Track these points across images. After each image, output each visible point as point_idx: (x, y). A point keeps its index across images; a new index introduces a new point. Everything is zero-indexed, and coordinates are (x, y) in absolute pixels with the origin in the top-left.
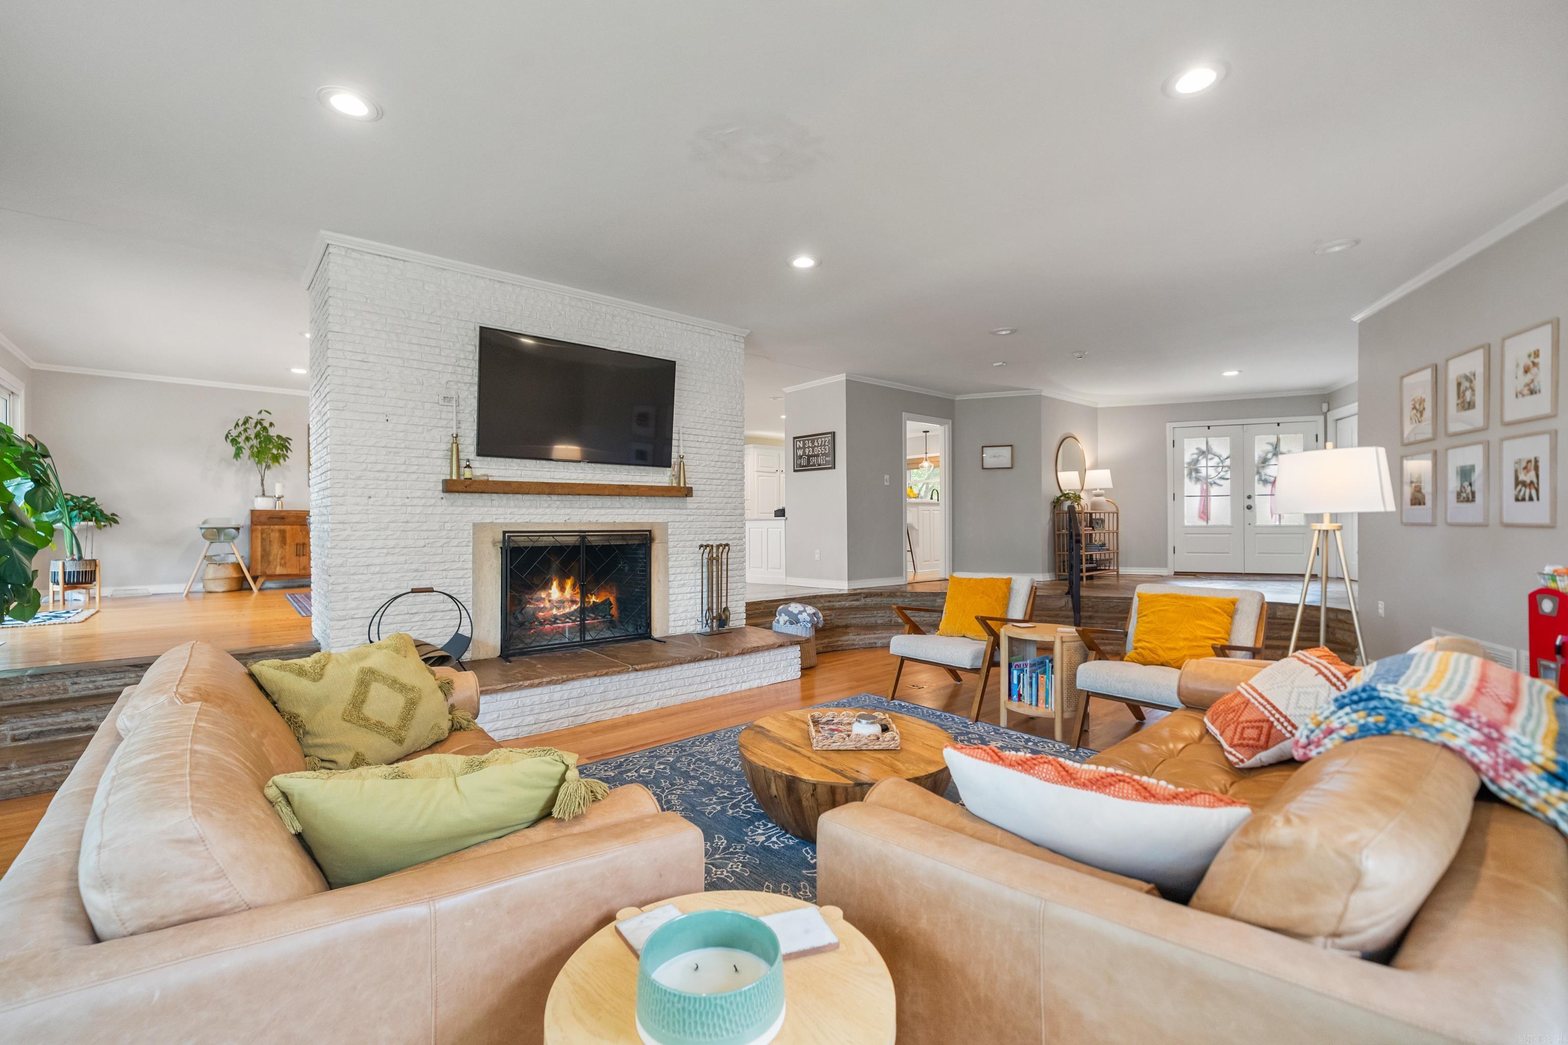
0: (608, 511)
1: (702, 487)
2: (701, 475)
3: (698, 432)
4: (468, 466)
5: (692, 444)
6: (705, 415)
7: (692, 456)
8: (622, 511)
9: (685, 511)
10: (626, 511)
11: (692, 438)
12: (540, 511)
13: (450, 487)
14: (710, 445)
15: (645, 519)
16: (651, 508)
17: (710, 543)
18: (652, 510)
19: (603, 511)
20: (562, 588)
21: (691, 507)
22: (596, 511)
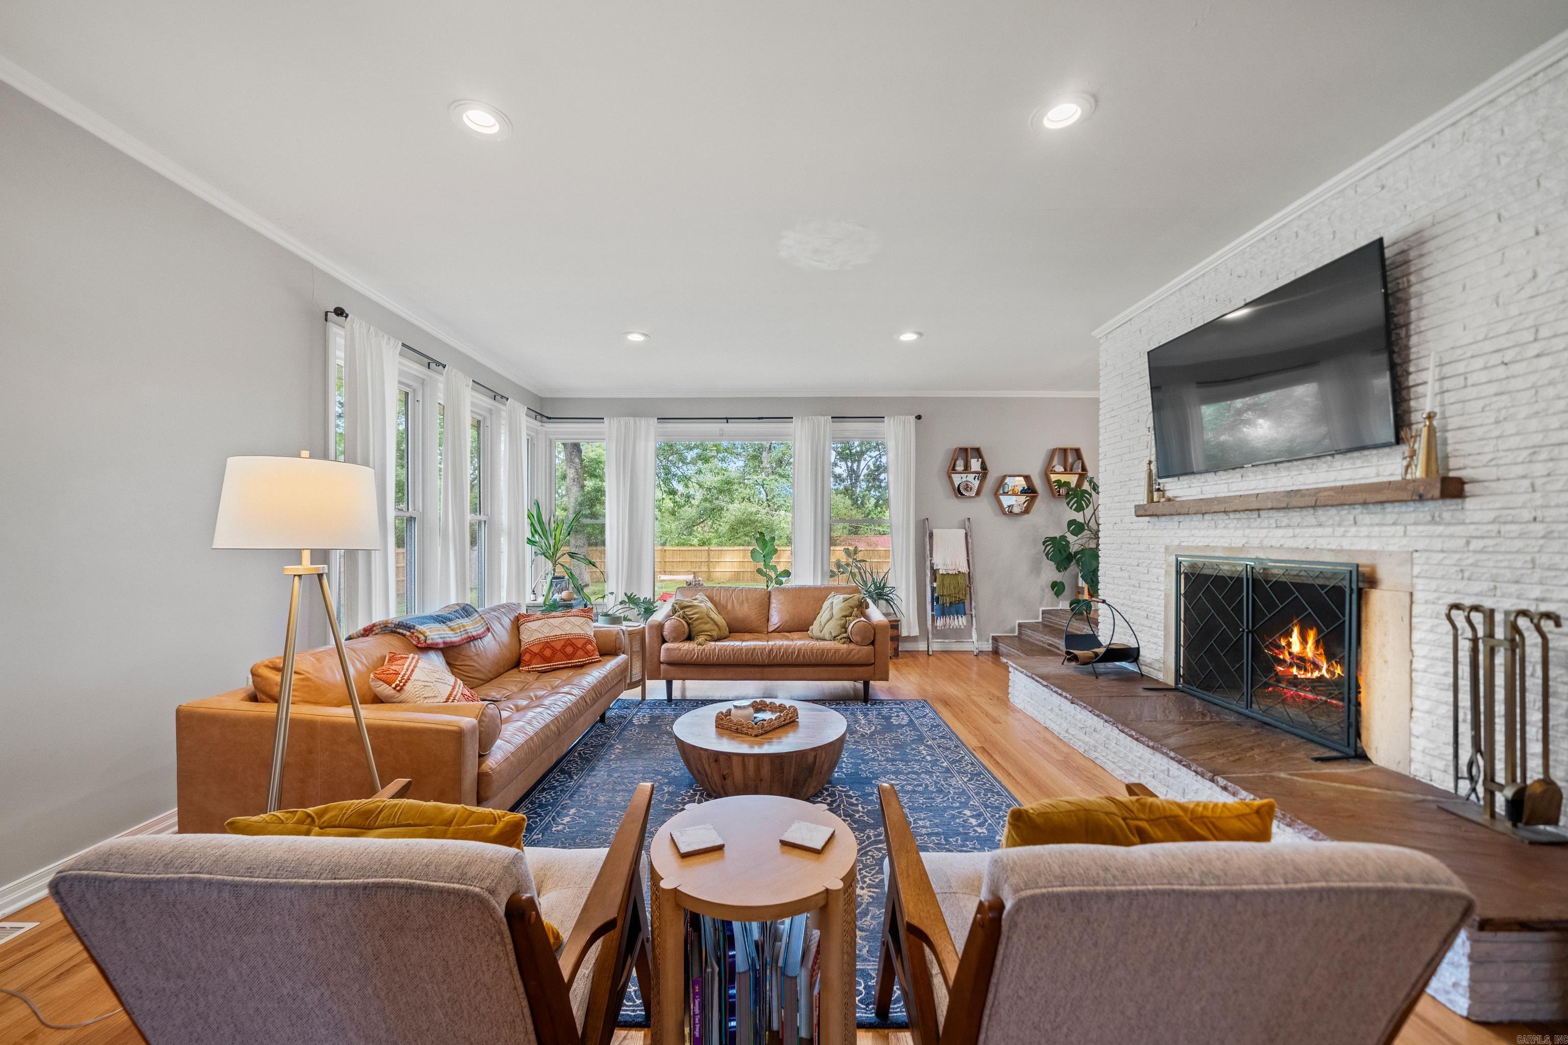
0: (1298, 531)
1: (1519, 470)
2: (1514, 442)
3: (1503, 342)
4: (1158, 490)
5: (1483, 376)
6: (1529, 291)
7: (1481, 403)
8: (1319, 531)
9: (1461, 528)
10: (1329, 530)
11: (1479, 363)
12: (1218, 532)
13: (1140, 512)
14: (1546, 362)
15: (1362, 545)
16: (1372, 525)
17: (1488, 603)
18: (1376, 529)
19: (1290, 532)
20: (1304, 640)
21: (1476, 519)
22: (1280, 532)
